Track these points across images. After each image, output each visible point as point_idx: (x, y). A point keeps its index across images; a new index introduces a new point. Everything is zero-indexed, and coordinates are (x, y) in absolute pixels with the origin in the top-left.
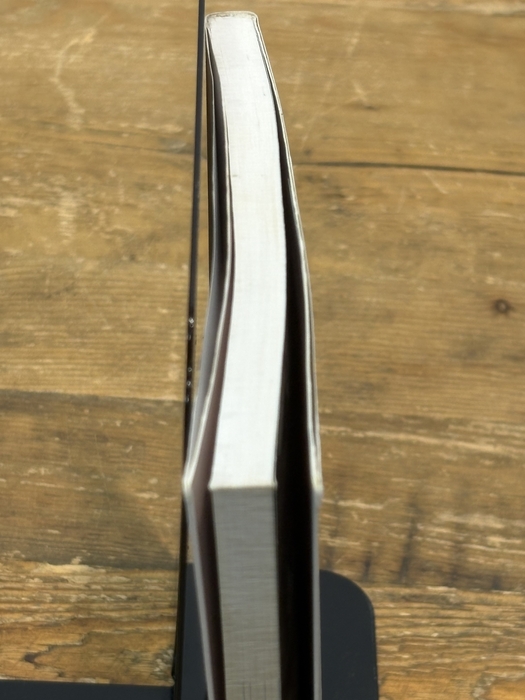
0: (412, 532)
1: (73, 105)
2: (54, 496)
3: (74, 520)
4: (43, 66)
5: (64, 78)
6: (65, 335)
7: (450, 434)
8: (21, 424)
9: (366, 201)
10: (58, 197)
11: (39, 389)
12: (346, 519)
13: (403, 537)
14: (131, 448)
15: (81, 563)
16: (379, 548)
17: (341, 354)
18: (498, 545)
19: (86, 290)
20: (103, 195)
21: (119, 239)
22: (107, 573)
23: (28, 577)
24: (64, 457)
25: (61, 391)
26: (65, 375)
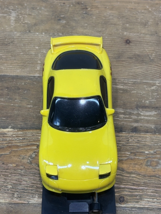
2: (5, 107)
3: (10, 115)
10: (11, 13)
14: (26, 91)
15: (11, 128)
18: (122, 118)
19: (17, 42)
20: (23, 12)
21: (26, 25)
22: (18, 131)
24: (8, 95)
26: (10, 69)
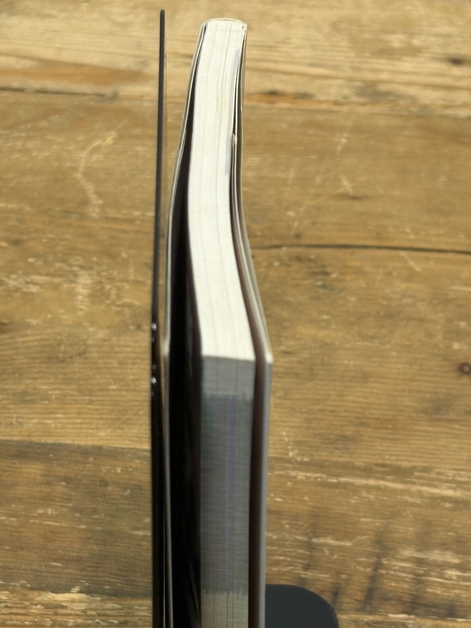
0: (377, 566)
1: (93, 197)
2: (59, 533)
3: (75, 554)
4: (68, 164)
5: (85, 174)
6: (76, 393)
7: (415, 480)
8: (33, 471)
9: (348, 278)
10: (76, 276)
11: (50, 440)
12: (319, 554)
13: (368, 570)
14: (129, 491)
15: (79, 592)
16: (346, 579)
17: (319, 410)
18: (454, 578)
19: (96, 355)
20: (115, 273)
21: (127, 311)
22: (103, 600)
23: (31, 604)
24: (69, 500)
25: (69, 442)
26: (74, 428)
